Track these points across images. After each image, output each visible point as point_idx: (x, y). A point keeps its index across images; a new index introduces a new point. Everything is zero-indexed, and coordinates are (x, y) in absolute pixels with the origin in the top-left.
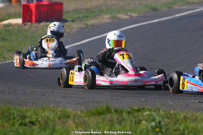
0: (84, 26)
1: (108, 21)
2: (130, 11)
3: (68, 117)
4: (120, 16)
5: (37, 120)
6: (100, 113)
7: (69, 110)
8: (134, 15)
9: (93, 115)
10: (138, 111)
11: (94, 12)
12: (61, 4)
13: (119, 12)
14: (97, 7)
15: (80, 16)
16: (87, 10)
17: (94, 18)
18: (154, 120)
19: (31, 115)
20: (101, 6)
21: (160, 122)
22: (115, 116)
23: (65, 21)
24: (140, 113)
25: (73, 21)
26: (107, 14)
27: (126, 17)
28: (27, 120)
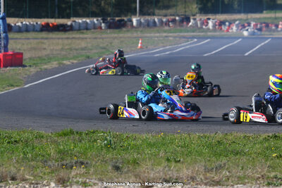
0: (39, 70)
1: (57, 66)
2: (71, 59)
3: (42, 137)
4: (65, 62)
5: (20, 140)
6: (65, 135)
7: (43, 132)
8: (75, 62)
9: (61, 136)
10: (94, 132)
11: (45, 59)
12: (22, 54)
13: (63, 59)
14: (46, 56)
15: (35, 62)
16: (39, 57)
17: (45, 64)
18: (106, 139)
19: (15, 136)
20: (48, 55)
21: (110, 141)
22: (77, 137)
23: (24, 66)
24: (94, 134)
25: (30, 66)
26: (55, 61)
27: (69, 63)
28: (13, 140)
